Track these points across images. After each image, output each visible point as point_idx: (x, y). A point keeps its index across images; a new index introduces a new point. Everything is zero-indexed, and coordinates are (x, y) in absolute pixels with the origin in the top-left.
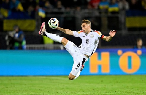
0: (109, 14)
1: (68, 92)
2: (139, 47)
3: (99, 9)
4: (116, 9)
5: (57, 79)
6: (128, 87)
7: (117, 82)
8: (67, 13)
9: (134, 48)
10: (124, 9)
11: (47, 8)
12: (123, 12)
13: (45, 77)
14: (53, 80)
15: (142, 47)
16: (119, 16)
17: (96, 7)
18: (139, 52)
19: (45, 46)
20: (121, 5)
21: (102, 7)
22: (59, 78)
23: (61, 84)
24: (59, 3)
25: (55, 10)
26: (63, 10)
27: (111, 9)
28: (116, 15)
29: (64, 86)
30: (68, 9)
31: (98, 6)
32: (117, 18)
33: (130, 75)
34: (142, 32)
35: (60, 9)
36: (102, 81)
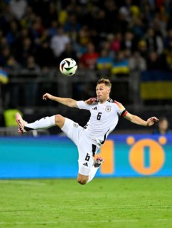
0: (114, 78)
1: (45, 206)
2: (163, 132)
3: (96, 69)
4: (124, 69)
5: (27, 185)
6: (144, 197)
7: (126, 189)
8: (43, 76)
9: (153, 133)
10: (137, 68)
11: (11, 68)
12: (137, 75)
13: (7, 182)
14: (20, 185)
15: (167, 131)
16: (130, 80)
17: (92, 67)
18: (163, 139)
19: (7, 130)
20: (132, 62)
21: (101, 65)
22: (30, 183)
23: (34, 192)
24: (31, 60)
25: (25, 71)
26: (38, 71)
27: (116, 70)
28: (125, 79)
29: (38, 195)
30: (46, 70)
31: (96, 65)
32: (127, 83)
33: (147, 177)
34: (167, 107)
35: (32, 69)
36: (101, 188)
